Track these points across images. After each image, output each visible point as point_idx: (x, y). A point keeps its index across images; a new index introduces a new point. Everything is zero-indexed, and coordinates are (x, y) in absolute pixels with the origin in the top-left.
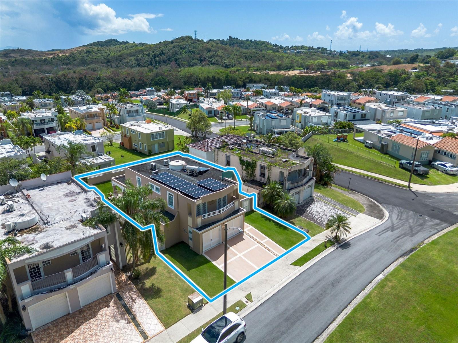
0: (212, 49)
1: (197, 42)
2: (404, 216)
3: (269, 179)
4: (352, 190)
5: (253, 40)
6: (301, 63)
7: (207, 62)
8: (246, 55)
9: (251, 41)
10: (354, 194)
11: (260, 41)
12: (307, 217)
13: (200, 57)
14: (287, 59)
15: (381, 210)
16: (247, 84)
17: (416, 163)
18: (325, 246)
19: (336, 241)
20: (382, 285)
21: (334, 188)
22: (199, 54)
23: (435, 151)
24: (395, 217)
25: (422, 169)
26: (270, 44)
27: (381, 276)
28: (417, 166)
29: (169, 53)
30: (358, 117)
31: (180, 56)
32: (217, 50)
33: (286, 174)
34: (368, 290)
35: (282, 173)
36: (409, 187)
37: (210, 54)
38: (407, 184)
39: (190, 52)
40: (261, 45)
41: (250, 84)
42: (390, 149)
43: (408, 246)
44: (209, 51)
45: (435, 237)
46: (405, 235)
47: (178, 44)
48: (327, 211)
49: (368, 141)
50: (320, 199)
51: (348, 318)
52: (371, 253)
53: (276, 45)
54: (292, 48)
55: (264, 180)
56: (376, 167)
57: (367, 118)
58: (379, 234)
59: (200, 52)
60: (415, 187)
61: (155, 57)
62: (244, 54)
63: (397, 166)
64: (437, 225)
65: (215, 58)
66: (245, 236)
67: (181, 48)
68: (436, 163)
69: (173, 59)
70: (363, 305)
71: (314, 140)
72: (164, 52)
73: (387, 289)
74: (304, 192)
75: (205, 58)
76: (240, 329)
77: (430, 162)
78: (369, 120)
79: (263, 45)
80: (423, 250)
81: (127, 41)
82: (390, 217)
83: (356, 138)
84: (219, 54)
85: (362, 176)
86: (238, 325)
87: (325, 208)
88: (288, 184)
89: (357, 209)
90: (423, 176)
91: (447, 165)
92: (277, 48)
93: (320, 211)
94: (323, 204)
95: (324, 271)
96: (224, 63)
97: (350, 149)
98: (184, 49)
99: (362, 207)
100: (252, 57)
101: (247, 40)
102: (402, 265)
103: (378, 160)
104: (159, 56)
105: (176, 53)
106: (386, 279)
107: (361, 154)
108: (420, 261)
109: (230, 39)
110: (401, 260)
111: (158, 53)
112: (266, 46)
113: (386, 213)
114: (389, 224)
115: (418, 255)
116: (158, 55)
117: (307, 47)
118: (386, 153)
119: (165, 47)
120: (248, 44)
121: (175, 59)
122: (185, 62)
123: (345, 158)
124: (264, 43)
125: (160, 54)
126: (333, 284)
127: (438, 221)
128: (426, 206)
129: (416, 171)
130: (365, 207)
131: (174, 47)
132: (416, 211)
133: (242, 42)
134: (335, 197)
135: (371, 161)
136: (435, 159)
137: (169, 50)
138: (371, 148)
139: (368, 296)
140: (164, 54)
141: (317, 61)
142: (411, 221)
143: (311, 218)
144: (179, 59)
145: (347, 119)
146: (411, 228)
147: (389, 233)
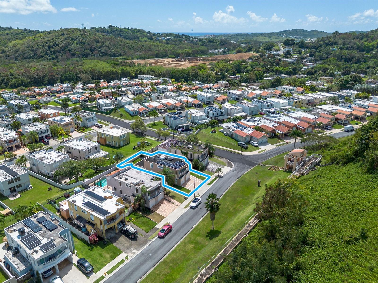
0: (100, 40)
1: (85, 34)
2: (239, 166)
3: (193, 158)
4: (221, 157)
5: (130, 28)
6: (173, 52)
7: (97, 51)
8: (129, 44)
9: (128, 29)
10: (222, 159)
11: (136, 29)
12: (208, 170)
13: (90, 47)
14: (162, 48)
15: (232, 164)
16: (139, 75)
17: (243, 143)
18: (215, 179)
19: (218, 176)
20: (232, 186)
21: (215, 157)
22: (89, 44)
23: (251, 137)
24: (236, 166)
25: (246, 145)
26: (145, 32)
27: (232, 185)
28: (244, 144)
29: (62, 44)
30: (219, 114)
31: (72, 47)
32: (104, 41)
33: (200, 156)
34: (229, 188)
35: (198, 156)
36: (241, 153)
37: (98, 45)
38: (240, 152)
39: (80, 43)
40: (137, 32)
41: (141, 75)
42: (234, 136)
43: (240, 175)
44: (98, 42)
45: (248, 171)
46: (239, 172)
47: (69, 36)
48: (214, 167)
49: (225, 133)
50: (211, 163)
51: (224, 195)
52: (229, 179)
53: (149, 33)
54: (162, 35)
55: (192, 159)
56: (229, 146)
57: (223, 114)
58: (231, 173)
59: (90, 43)
60: (244, 153)
61: (49, 48)
62: (127, 44)
63: (237, 144)
64: (249, 167)
65: (103, 48)
66: (191, 179)
67: (73, 40)
68: (251, 142)
69: (67, 49)
70: (228, 192)
71: (202, 133)
72: (57, 43)
73: (234, 187)
74: (206, 161)
75: (94, 48)
76: (200, 200)
77: (249, 141)
78: (224, 115)
79: (139, 33)
80: (243, 176)
81: (10, 27)
82: (235, 166)
83: (220, 130)
84: (106, 44)
85: (224, 150)
86: (200, 199)
87: (213, 166)
88: (201, 159)
89: (223, 165)
90: (246, 148)
91: (255, 143)
92: (151, 36)
93: (212, 167)
94: (212, 165)
95: (216, 185)
96: (112, 52)
97: (218, 137)
98: (75, 40)
99: (225, 164)
100: (133, 46)
101: (125, 28)
102: (238, 181)
103: (230, 142)
104: (54, 47)
105: (69, 45)
106: (233, 185)
107: (223, 139)
108: (243, 179)
109: (111, 27)
110: (238, 179)
111: (52, 44)
112: (142, 34)
113: (233, 165)
114: (234, 169)
115: (242, 177)
116: (52, 46)
117: (174, 34)
118: (233, 138)
119: (57, 38)
120: (126, 32)
121: (68, 49)
122: (78, 52)
123: (217, 141)
124: (139, 30)
125: (54, 45)
126: (220, 188)
127: (249, 166)
128: (247, 161)
129: (243, 146)
130: (226, 164)
131: (66, 39)
132: (243, 163)
133: (121, 30)
134: (216, 161)
135: (227, 143)
136: (251, 140)
137: (61, 42)
138: (227, 136)
139: (229, 190)
140: (58, 45)
141: (184, 50)
142: (241, 167)
143: (209, 170)
144: (72, 49)
145: (214, 116)
146: (241, 170)
147: (234, 172)
